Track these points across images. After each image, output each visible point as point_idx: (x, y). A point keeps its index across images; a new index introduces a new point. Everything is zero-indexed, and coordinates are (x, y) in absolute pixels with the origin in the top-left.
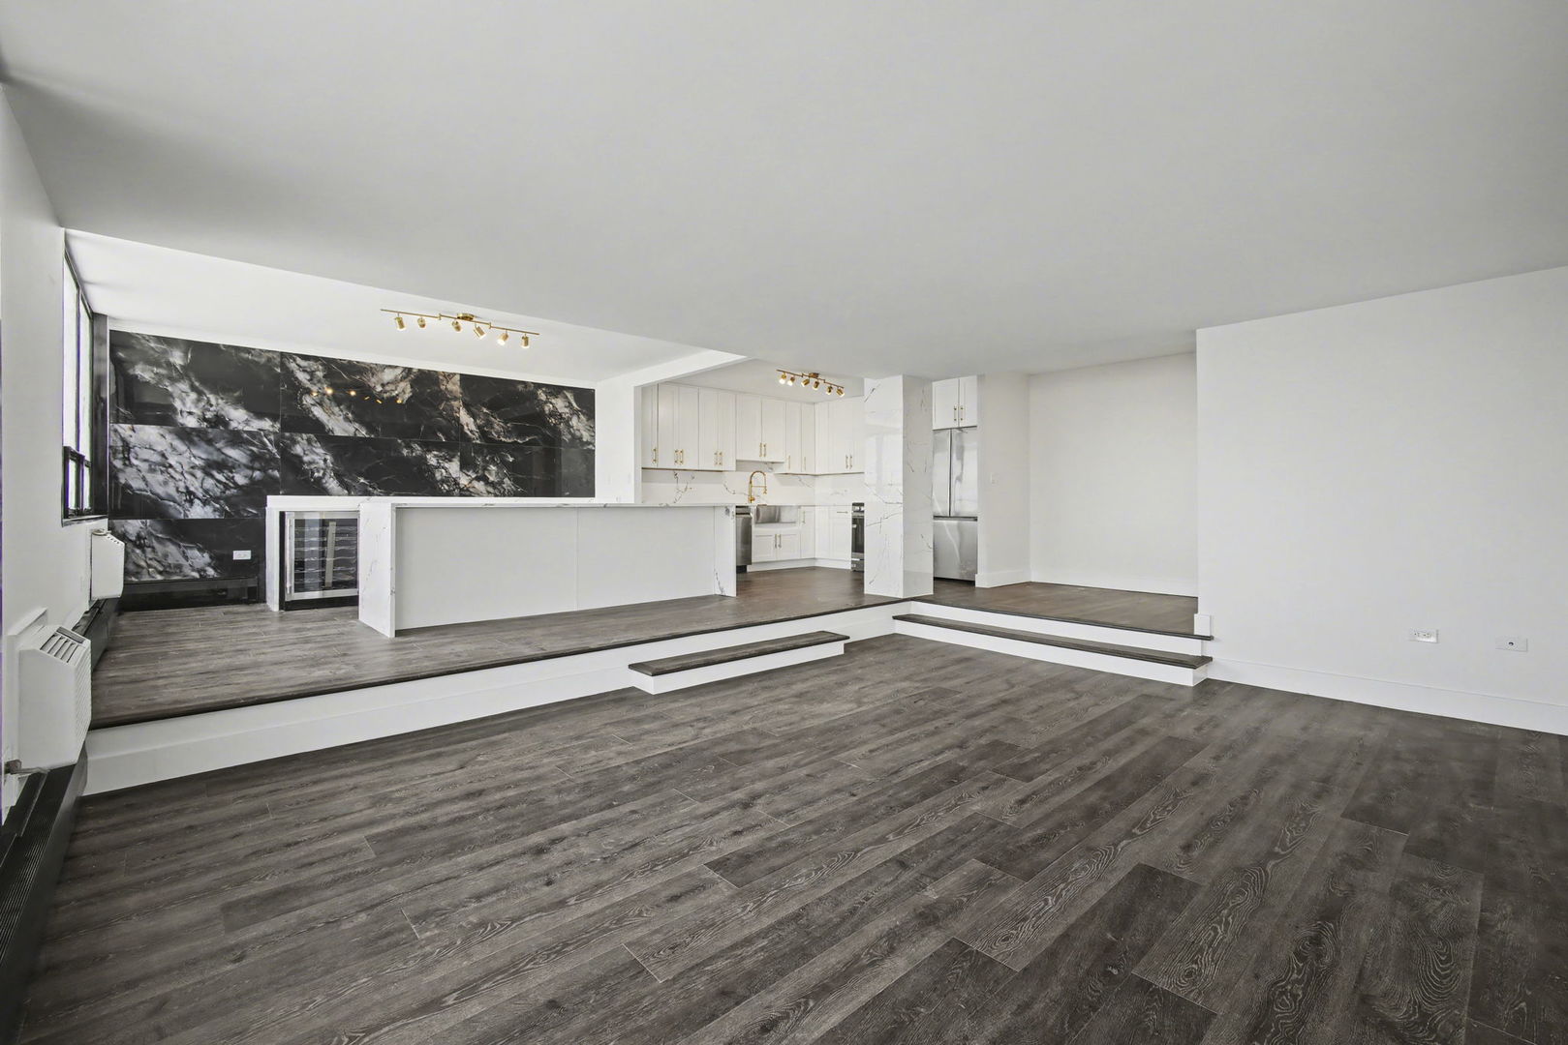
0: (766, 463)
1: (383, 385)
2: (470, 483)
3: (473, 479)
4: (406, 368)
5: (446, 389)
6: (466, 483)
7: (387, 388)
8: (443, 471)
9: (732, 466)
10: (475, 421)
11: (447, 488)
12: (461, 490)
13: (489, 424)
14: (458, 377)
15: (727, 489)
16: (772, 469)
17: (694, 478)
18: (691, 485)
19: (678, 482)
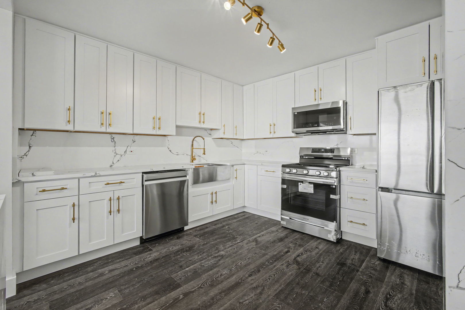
0: (206, 129)
9: (172, 131)
15: (170, 151)
16: (210, 134)
17: (135, 141)
18: (132, 149)
19: (115, 146)
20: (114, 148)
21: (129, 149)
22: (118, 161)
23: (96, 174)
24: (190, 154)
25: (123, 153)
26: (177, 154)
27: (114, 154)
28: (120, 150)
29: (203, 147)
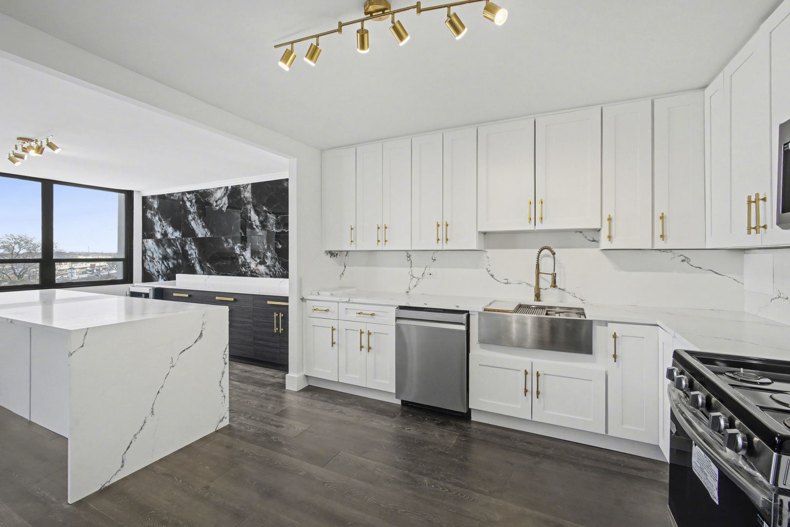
1: (216, 202)
2: (256, 266)
3: (258, 264)
4: (225, 187)
5: (244, 197)
6: (254, 267)
7: (218, 203)
8: (242, 257)
9: (471, 243)
10: (259, 218)
11: (244, 270)
12: (252, 272)
13: (266, 218)
14: (250, 187)
15: (492, 276)
16: (594, 241)
17: (435, 260)
18: (432, 270)
19: (411, 267)
20: (409, 269)
21: (428, 271)
22: (415, 286)
23: (349, 300)
24: (534, 284)
25: (420, 276)
26: (506, 281)
27: (410, 277)
28: (417, 271)
29: (552, 272)
